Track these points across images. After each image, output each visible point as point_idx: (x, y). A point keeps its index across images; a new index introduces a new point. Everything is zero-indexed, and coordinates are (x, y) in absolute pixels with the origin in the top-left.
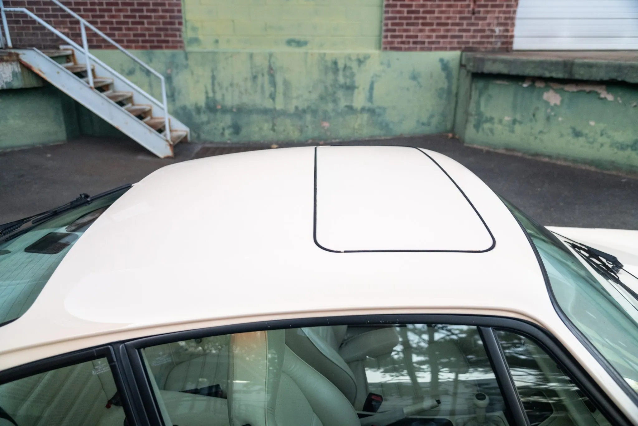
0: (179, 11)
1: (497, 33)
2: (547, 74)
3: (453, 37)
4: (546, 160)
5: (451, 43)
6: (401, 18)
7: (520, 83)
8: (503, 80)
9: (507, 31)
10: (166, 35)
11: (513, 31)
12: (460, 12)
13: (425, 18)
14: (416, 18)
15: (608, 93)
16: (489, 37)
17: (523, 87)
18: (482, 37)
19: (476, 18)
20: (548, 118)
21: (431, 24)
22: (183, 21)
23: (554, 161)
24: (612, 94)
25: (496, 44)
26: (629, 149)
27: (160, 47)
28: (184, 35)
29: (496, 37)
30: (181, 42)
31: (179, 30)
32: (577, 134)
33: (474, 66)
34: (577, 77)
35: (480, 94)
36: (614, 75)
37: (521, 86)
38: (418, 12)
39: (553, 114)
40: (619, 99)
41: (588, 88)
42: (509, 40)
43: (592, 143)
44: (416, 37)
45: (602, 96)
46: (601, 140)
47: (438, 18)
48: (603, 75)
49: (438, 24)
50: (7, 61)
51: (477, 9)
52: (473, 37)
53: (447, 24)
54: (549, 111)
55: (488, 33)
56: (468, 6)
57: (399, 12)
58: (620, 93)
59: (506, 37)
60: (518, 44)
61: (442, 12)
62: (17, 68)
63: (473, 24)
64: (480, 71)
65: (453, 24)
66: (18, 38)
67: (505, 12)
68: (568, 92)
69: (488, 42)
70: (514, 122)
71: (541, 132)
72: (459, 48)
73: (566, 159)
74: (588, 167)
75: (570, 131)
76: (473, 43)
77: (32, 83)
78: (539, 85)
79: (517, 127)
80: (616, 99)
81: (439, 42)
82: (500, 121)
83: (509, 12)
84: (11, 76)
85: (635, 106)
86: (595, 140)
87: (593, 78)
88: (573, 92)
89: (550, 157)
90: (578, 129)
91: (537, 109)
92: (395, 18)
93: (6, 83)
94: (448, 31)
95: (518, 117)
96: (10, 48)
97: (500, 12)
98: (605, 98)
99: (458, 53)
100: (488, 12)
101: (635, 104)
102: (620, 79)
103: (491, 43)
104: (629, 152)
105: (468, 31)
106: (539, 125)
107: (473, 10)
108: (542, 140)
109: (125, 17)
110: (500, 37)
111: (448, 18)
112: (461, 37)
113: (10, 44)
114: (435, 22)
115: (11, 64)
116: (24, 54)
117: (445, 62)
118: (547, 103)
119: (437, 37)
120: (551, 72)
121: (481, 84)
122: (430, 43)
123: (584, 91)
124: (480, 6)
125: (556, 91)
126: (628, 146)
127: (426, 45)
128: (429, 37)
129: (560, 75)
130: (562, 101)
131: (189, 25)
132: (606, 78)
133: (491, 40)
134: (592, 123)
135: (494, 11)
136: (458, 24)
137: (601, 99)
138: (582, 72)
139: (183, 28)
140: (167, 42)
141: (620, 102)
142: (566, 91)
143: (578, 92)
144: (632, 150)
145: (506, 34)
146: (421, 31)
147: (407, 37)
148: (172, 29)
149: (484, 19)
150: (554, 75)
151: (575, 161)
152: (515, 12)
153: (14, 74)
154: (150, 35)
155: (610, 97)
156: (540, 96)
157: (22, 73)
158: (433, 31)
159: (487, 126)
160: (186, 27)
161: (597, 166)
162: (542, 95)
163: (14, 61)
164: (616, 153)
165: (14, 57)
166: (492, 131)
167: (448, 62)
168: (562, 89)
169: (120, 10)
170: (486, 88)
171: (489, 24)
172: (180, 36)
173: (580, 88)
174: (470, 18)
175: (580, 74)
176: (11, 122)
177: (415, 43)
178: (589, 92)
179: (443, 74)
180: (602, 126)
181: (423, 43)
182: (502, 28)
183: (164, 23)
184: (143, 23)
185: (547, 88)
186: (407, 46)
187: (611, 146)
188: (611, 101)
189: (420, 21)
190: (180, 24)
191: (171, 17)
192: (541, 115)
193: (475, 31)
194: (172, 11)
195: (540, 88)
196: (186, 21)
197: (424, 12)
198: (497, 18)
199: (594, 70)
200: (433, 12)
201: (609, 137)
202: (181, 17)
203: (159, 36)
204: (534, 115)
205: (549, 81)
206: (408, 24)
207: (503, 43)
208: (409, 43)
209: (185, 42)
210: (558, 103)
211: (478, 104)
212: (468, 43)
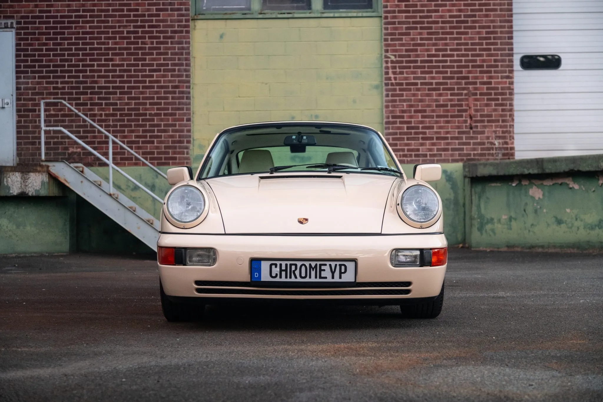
0: (189, 131)
1: (497, 145)
2: (526, 172)
3: (453, 150)
4: (540, 250)
5: (452, 155)
6: (401, 134)
7: (510, 183)
8: (497, 183)
9: (506, 143)
10: (174, 153)
11: (513, 143)
12: (458, 127)
13: (425, 133)
14: (416, 133)
15: (574, 183)
16: (489, 149)
17: (513, 186)
18: (482, 149)
19: (474, 132)
20: (536, 211)
21: (432, 138)
22: (192, 140)
23: (546, 250)
24: (577, 184)
25: (498, 156)
26: (597, 228)
27: (168, 164)
28: (190, 152)
29: (496, 148)
30: (188, 159)
31: (187, 148)
32: (559, 222)
33: (469, 171)
34: (547, 171)
35: (480, 198)
36: (571, 166)
37: (511, 185)
38: (418, 128)
39: (539, 207)
40: (582, 187)
41: (560, 181)
42: (509, 151)
43: (571, 228)
44: (418, 150)
45: (571, 186)
46: (577, 223)
47: (437, 133)
48: (564, 168)
49: (438, 138)
50: (39, 172)
51: (474, 124)
52: (474, 149)
53: (447, 138)
54: (535, 204)
55: (487, 146)
56: (466, 122)
57: (399, 128)
58: (582, 182)
59: (507, 149)
60: (519, 156)
61: (440, 128)
62: (45, 178)
63: (472, 138)
64: (475, 176)
65: (452, 138)
66: (31, 158)
67: (501, 127)
68: (546, 186)
69: (489, 154)
70: (510, 219)
71: (532, 225)
72: (462, 160)
73: (555, 247)
74: (572, 251)
75: (554, 220)
76: (474, 155)
77: (54, 192)
78: (525, 183)
79: (514, 224)
80: (580, 188)
81: (441, 155)
82: (499, 221)
83: (506, 126)
84: (40, 185)
85: (594, 191)
86: (573, 224)
87: (558, 171)
88: (550, 186)
89: (542, 247)
90: (559, 217)
91: (526, 204)
92: (396, 134)
93: (36, 190)
94: (448, 144)
95: (513, 215)
96: (42, 161)
97: (496, 127)
98: (573, 187)
99: (460, 165)
100: (485, 127)
101: (593, 189)
102: (576, 169)
103: (492, 155)
104: (597, 231)
105: (469, 144)
106: (530, 219)
107: (471, 125)
108: (534, 233)
109: (137, 137)
110: (500, 149)
111: (447, 133)
112: (462, 149)
113: (43, 157)
114: (435, 136)
115: (42, 175)
116: (54, 166)
117: (449, 173)
118: (533, 198)
119: (438, 150)
120: (528, 170)
121: (478, 188)
122: (431, 155)
123: (558, 184)
124: (476, 121)
125: (538, 186)
126: (596, 226)
127: (428, 158)
128: (430, 150)
129: (535, 171)
130: (543, 195)
131: (196, 143)
132: (567, 170)
133: (491, 152)
134: (568, 210)
135: (492, 126)
136: (457, 138)
137: (571, 188)
138: (550, 167)
139: (191, 146)
140: (175, 158)
141: (584, 189)
142: (545, 186)
143: (553, 185)
144: (599, 229)
145: (505, 146)
146: (422, 145)
147: (409, 150)
148: (180, 147)
149: (483, 133)
150: (531, 171)
151: (561, 247)
152: (512, 126)
153: (43, 183)
154: (158, 153)
155: (576, 187)
156: (527, 192)
157: (48, 183)
158: (433, 144)
159: (489, 227)
160: (193, 146)
161: (578, 248)
162: (529, 191)
163: (44, 172)
164: (589, 234)
165: (45, 169)
166: (493, 230)
167: (451, 173)
168: (542, 184)
169: (132, 131)
170: (483, 191)
171: (488, 138)
172: (187, 153)
173: (554, 182)
174: (468, 133)
175: (550, 169)
176: (28, 228)
177: (416, 156)
178: (561, 184)
179: (448, 186)
180: (575, 211)
181: (426, 156)
182: (501, 141)
183: (173, 142)
184: (153, 142)
185: (531, 184)
186: (409, 159)
187: (584, 228)
188: (577, 190)
189: (421, 136)
190: (189, 142)
191: (180, 136)
192: (530, 209)
193: (474, 144)
194: (182, 131)
195: (525, 185)
196: (193, 140)
197: (423, 128)
198: (495, 132)
199: (558, 164)
200: (432, 128)
201: (581, 220)
202: (190, 136)
203: (168, 153)
204: (525, 211)
205: (530, 177)
206: (408, 139)
207: (504, 155)
208: (411, 156)
209: (192, 159)
210: (541, 197)
211: (479, 207)
212: (469, 155)
